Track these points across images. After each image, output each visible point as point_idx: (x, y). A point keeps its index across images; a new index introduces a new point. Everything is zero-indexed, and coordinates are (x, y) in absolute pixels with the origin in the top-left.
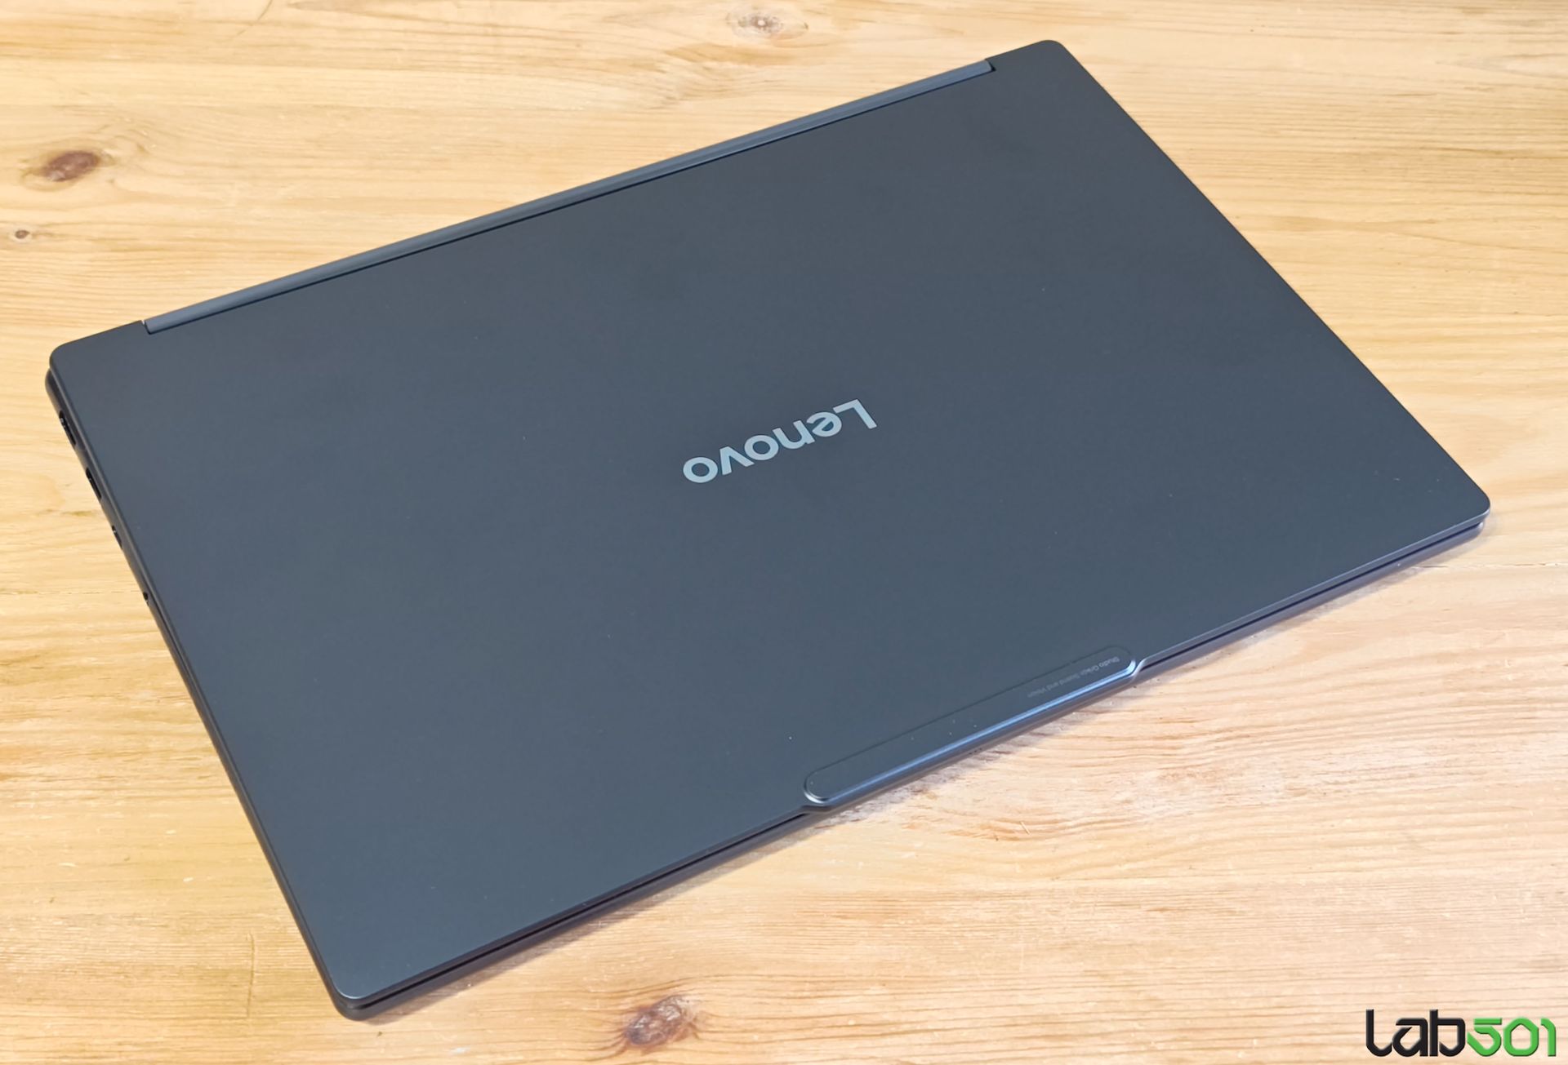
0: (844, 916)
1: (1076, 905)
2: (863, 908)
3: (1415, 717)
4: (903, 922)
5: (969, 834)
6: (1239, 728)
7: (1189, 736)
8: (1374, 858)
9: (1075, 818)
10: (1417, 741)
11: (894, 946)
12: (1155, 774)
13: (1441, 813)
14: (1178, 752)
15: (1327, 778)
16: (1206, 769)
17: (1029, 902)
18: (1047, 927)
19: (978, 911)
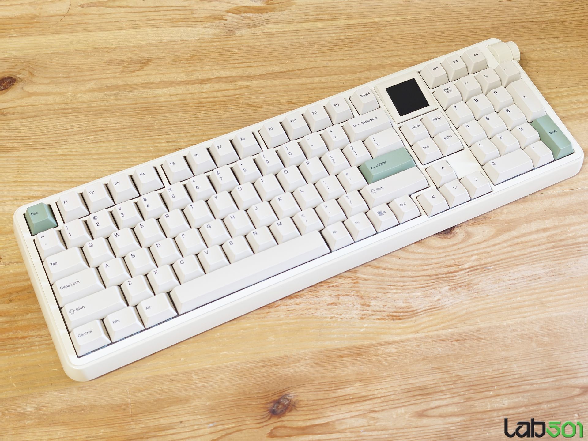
0: (342, 357)
1: (425, 342)
2: (349, 352)
3: (538, 255)
4: (364, 357)
5: (383, 319)
6: (475, 266)
7: (458, 271)
8: (530, 312)
9: (421, 309)
10: (540, 264)
11: (363, 366)
12: (447, 288)
13: (551, 291)
14: (455, 278)
15: (510, 282)
16: (466, 284)
17: (409, 343)
18: (416, 352)
19: (391, 349)
